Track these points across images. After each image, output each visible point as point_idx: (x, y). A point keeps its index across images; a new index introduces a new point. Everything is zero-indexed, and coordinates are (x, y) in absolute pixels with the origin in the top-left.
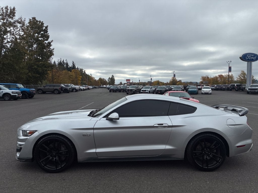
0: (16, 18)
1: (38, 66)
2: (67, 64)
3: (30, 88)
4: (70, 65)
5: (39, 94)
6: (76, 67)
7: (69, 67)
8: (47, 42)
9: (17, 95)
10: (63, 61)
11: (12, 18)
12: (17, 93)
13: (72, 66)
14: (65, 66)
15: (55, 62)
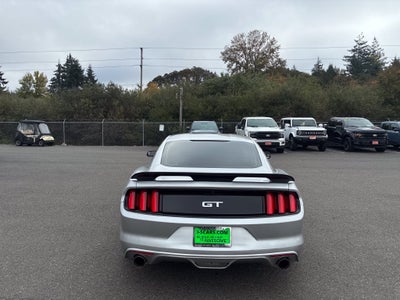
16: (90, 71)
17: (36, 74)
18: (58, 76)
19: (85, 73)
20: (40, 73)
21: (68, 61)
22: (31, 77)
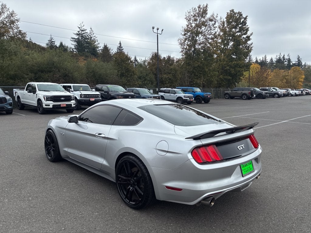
0: (208, 16)
1: (231, 67)
2: (289, 60)
3: (207, 92)
4: (294, 61)
5: (226, 98)
6: (303, 64)
7: (293, 64)
8: (245, 36)
9: (188, 99)
10: (283, 57)
11: (204, 17)
12: (188, 97)
13: (296, 63)
14: (285, 63)
15: (272, 59)
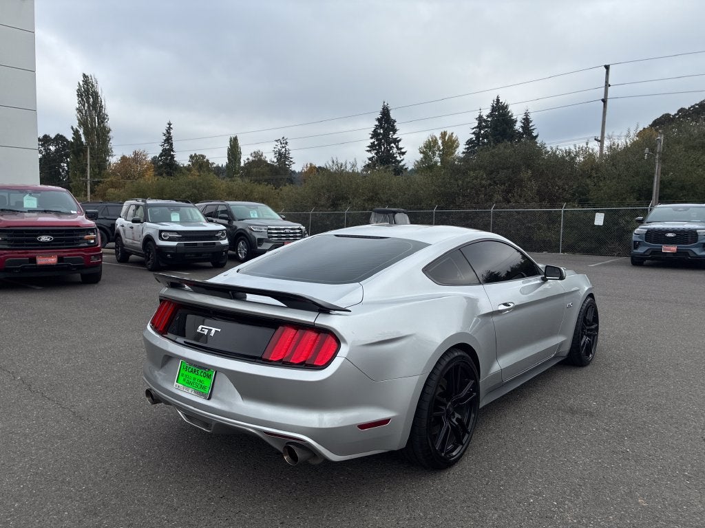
16: (527, 121)
17: (444, 135)
18: (477, 135)
19: (518, 126)
20: (449, 133)
21: (494, 109)
22: (435, 141)
